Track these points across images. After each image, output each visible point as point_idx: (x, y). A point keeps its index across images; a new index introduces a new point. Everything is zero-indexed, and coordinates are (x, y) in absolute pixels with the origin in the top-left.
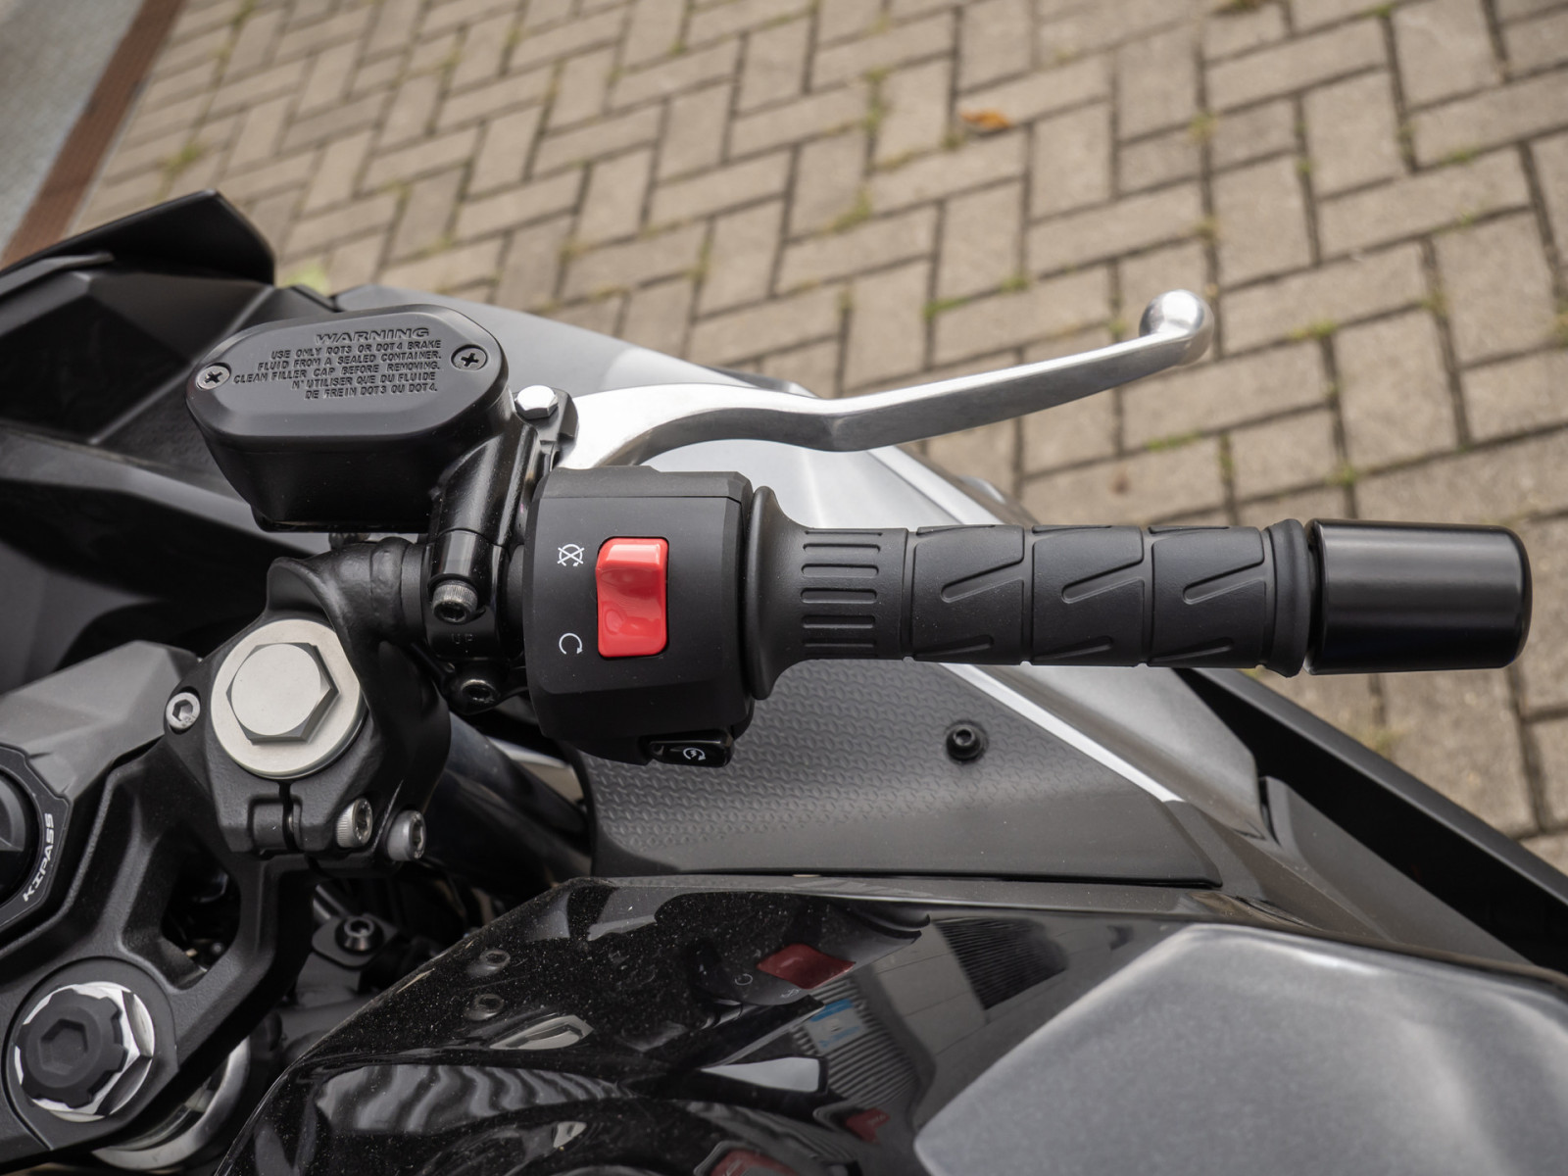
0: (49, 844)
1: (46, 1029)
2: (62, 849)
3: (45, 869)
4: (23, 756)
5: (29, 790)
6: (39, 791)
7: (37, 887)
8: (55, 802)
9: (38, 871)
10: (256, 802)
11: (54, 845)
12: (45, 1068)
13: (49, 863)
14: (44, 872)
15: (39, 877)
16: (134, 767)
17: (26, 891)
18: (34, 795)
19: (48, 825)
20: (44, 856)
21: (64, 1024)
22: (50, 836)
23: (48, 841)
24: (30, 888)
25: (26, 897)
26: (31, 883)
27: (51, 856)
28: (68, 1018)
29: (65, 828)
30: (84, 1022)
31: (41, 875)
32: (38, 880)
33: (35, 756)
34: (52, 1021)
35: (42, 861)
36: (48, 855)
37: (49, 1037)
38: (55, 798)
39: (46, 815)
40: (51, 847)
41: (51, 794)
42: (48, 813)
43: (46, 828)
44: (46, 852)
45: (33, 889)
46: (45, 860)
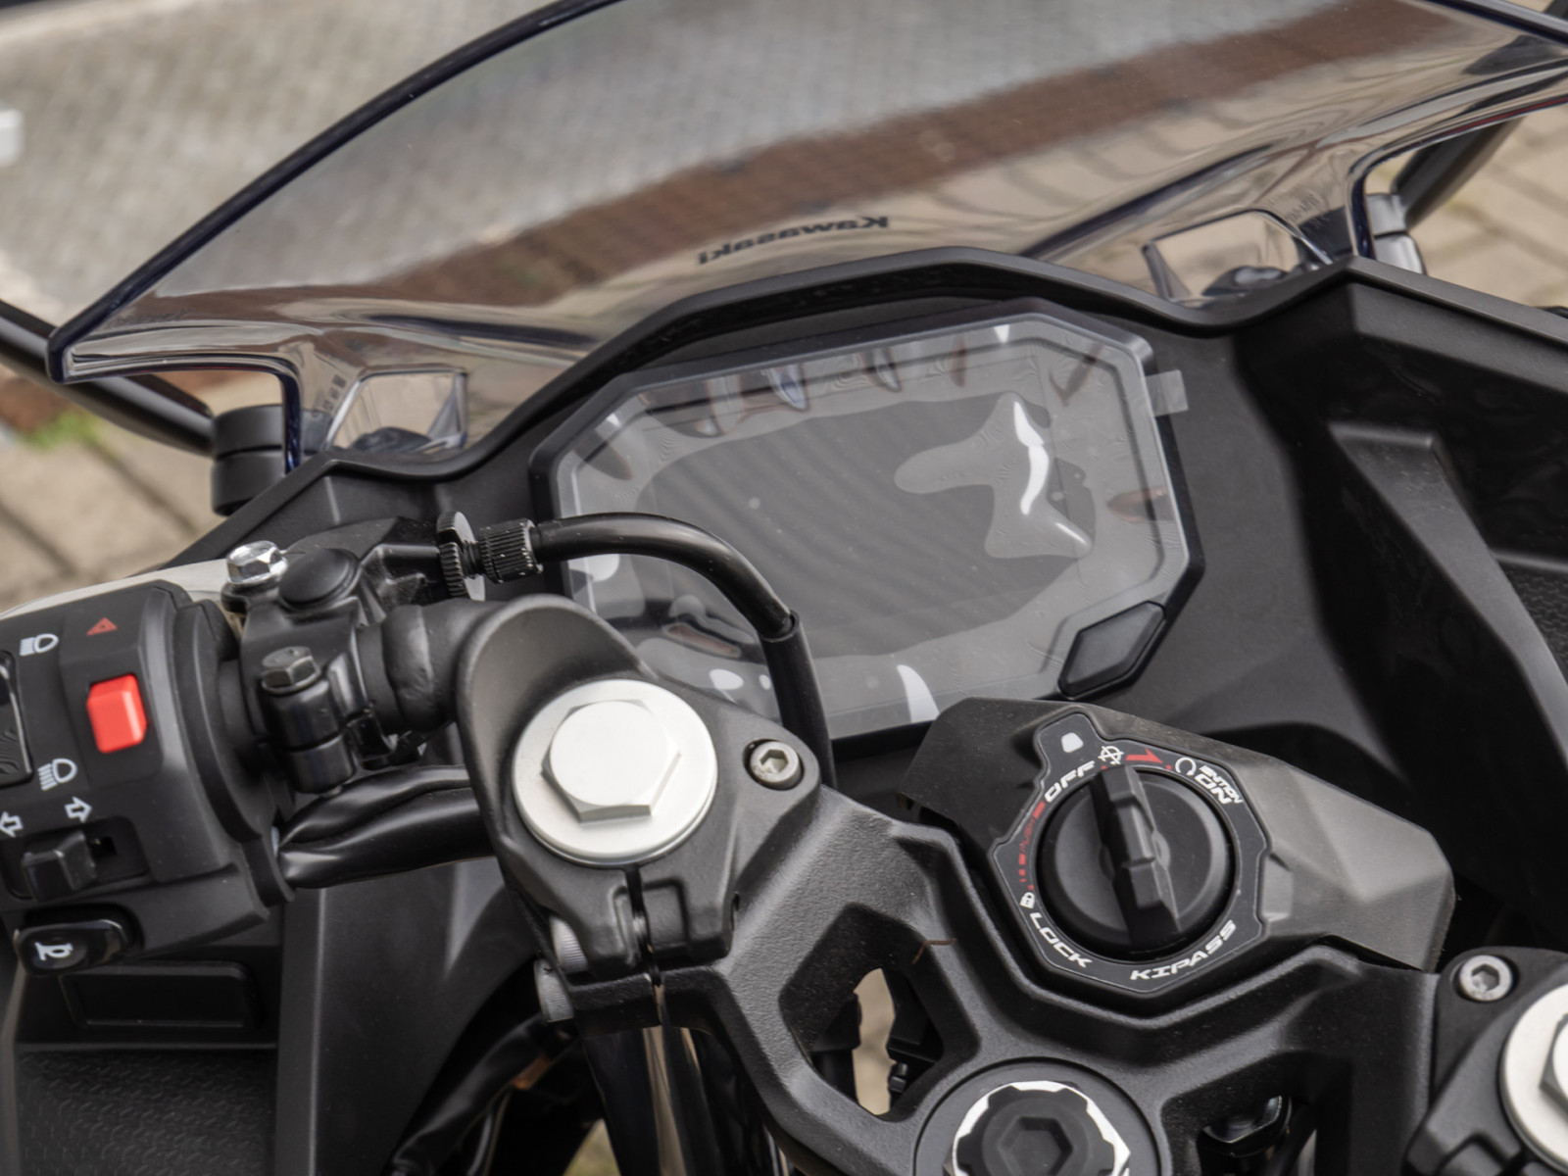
0: (1206, 952)
1: (1033, 1115)
2: (1213, 968)
3: (1179, 970)
4: (1265, 846)
5: (1239, 882)
6: (1247, 894)
7: (1154, 977)
8: (1250, 921)
9: (1170, 964)
10: (1480, 1141)
11: (1211, 957)
12: (1000, 1149)
13: (1188, 968)
14: (1174, 970)
15: (1166, 971)
16: (1350, 965)
17: (1141, 971)
18: (1238, 892)
19: (1223, 933)
20: (1190, 957)
21: (1054, 1129)
22: (1214, 945)
23: (1208, 947)
24: (1148, 971)
25: (1135, 975)
26: (1152, 968)
27: (1198, 964)
28: (1064, 1127)
29: (1236, 952)
30: (1076, 1148)
31: (1169, 970)
32: (1161, 972)
33: (1275, 858)
34: (1046, 1114)
35: (1184, 958)
36: (1195, 960)
37: (1028, 1124)
38: (1255, 917)
39: (1230, 922)
40: (1204, 955)
41: (1255, 907)
42: (1234, 922)
43: (1218, 934)
44: (1195, 955)
45: (1150, 975)
46: (1186, 962)
